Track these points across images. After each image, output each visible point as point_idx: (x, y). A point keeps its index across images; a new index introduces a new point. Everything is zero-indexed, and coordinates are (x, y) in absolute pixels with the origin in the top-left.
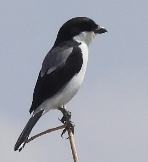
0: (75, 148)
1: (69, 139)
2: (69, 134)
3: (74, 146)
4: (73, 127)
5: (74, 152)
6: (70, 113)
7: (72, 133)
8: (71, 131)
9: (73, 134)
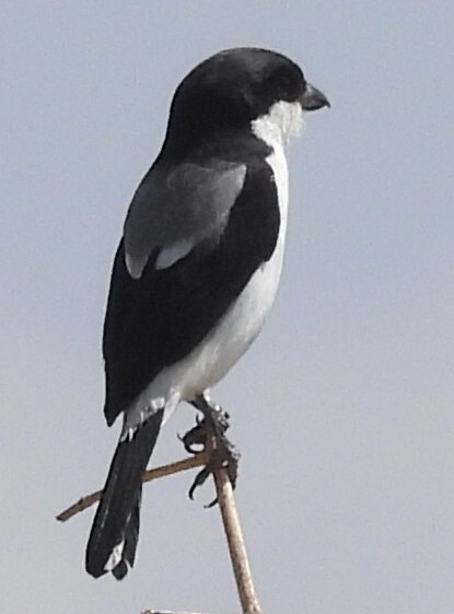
0: (241, 539)
1: (217, 505)
2: (219, 489)
3: (238, 532)
4: (233, 463)
5: (236, 555)
6: (227, 416)
7: (228, 485)
8: (227, 478)
9: (234, 487)
